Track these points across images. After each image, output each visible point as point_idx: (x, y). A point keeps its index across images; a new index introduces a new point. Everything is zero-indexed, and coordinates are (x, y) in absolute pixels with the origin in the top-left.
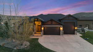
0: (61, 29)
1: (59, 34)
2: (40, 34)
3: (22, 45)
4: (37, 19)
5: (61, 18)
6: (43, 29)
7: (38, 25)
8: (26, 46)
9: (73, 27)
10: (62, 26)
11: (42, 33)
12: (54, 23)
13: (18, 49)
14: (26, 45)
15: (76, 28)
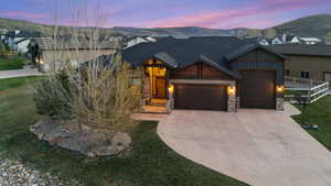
0: (232, 91)
1: (224, 108)
2: (164, 105)
3: (109, 143)
5: (229, 57)
6: (171, 89)
7: (158, 77)
8: (120, 148)
9: (272, 86)
10: (234, 82)
11: (170, 102)
12: (206, 71)
13: (99, 154)
14: (120, 144)
15: (280, 89)
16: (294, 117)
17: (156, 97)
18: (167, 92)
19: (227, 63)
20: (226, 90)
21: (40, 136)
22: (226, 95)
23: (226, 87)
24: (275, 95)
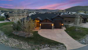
0: (53, 25)
1: (51, 28)
2: (39, 28)
3: (29, 35)
4: (37, 19)
5: (52, 18)
6: (40, 25)
7: (38, 22)
11: (40, 27)
12: (48, 21)
14: (31, 35)
15: (62, 25)
16: (65, 30)
17: (37, 26)
18: (39, 26)
19: (52, 19)
20: (51, 25)
21: (15, 34)
22: (52, 26)
23: (52, 24)
24: (61, 26)
